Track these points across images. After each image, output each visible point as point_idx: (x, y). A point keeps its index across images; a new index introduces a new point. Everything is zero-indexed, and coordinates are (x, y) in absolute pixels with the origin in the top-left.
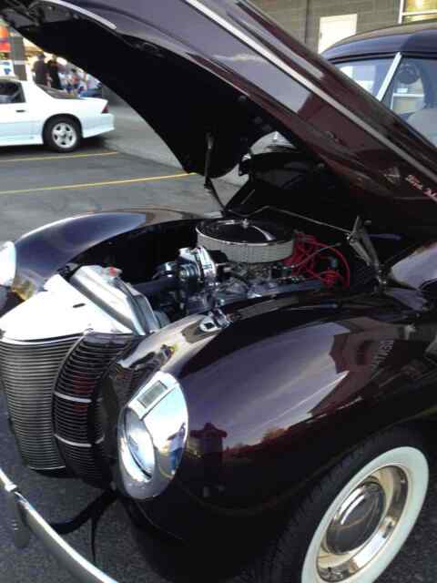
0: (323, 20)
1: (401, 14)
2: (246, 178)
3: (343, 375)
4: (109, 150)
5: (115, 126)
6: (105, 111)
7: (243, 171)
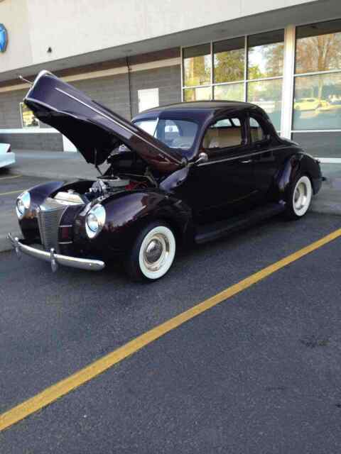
0: (140, 92)
1: (182, 88)
2: (110, 165)
3: (144, 207)
4: (12, 175)
5: (16, 160)
6: (9, 151)
7: (109, 162)
